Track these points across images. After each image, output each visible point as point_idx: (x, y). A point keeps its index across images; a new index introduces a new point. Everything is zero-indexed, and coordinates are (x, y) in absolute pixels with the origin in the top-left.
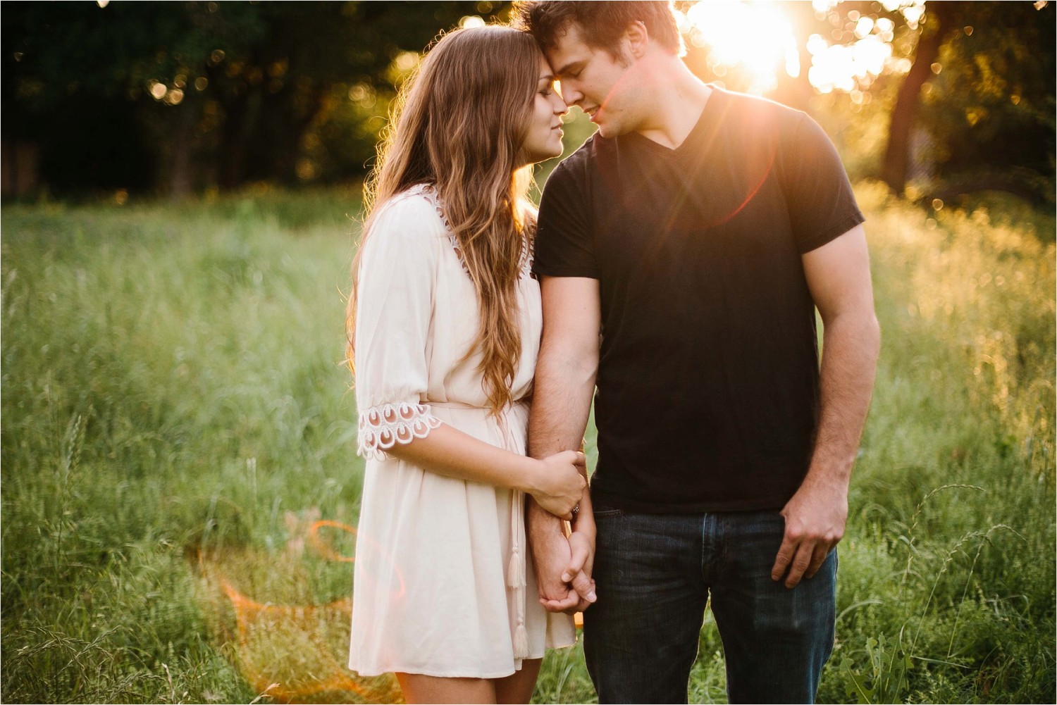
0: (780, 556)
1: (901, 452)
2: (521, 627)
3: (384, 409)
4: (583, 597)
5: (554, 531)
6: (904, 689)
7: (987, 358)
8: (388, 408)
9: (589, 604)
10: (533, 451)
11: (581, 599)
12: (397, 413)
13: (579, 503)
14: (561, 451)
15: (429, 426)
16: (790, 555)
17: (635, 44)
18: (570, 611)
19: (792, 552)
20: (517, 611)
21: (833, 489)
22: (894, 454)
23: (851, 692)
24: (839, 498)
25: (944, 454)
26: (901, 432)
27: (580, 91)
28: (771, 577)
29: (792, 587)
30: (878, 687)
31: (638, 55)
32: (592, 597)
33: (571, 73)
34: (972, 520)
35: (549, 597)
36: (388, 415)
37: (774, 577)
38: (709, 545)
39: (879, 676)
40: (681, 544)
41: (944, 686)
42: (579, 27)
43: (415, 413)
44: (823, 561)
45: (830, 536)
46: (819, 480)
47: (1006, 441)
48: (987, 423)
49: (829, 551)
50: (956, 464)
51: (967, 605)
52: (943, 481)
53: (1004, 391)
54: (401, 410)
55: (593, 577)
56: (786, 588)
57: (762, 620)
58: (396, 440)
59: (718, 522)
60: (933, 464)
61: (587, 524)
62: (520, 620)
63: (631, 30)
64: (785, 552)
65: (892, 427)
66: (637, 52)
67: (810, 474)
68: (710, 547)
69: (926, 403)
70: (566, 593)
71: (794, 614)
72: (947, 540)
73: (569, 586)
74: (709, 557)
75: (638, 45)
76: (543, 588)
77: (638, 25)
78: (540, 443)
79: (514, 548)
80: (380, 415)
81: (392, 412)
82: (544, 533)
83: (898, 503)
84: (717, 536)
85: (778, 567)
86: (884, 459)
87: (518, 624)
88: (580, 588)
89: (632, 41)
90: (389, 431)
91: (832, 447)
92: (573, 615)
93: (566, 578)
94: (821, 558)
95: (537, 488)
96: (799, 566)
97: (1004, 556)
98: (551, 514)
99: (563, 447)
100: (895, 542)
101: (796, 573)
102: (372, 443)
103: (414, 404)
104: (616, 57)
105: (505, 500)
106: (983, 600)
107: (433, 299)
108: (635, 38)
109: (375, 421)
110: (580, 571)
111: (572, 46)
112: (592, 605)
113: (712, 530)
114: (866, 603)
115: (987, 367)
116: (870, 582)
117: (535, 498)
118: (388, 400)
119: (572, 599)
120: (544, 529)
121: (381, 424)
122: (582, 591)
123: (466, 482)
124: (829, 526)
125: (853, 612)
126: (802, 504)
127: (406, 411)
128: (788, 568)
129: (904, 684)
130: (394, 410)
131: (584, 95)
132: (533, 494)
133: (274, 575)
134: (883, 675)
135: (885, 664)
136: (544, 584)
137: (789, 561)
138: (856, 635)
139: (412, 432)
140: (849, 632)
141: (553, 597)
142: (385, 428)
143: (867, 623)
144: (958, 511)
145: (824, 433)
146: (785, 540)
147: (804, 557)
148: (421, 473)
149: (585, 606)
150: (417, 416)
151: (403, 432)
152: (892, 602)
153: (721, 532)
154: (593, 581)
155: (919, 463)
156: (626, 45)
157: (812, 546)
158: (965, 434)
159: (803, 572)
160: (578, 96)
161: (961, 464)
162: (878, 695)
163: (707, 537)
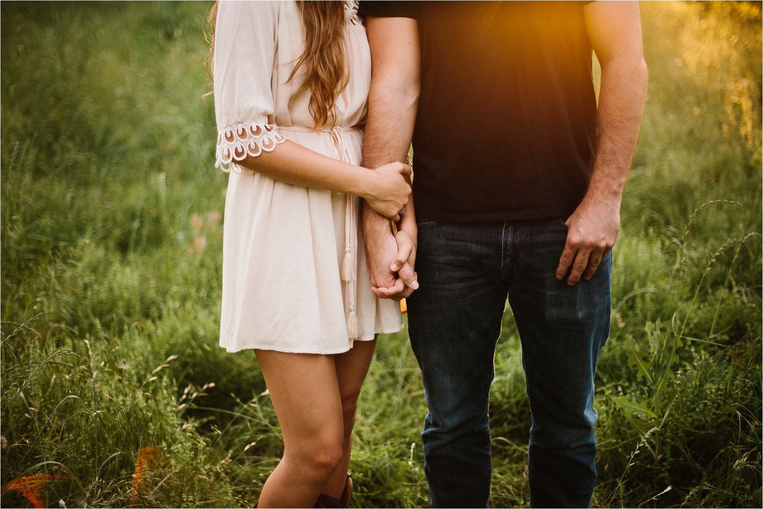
0: (562, 259)
1: (672, 170)
2: (353, 314)
3: (237, 128)
4: (408, 285)
5: (384, 230)
6: (674, 363)
7: (735, 99)
8: (240, 127)
9: (412, 291)
10: (367, 163)
11: (406, 287)
12: (248, 131)
13: (405, 206)
14: (391, 162)
15: (275, 141)
16: (571, 259)
18: (396, 297)
19: (572, 256)
20: (349, 300)
21: (607, 205)
22: (666, 172)
23: (632, 365)
24: (613, 212)
25: (704, 173)
26: (671, 155)
28: (555, 276)
29: (574, 284)
30: (654, 361)
32: (415, 285)
34: (726, 225)
35: (379, 285)
36: (240, 133)
37: (559, 277)
38: (508, 251)
39: (656, 352)
40: (484, 250)
41: (706, 360)
43: (262, 131)
44: (598, 264)
45: (603, 244)
46: (595, 197)
47: (752, 163)
48: (738, 150)
49: (604, 256)
50: (713, 181)
51: (722, 292)
52: (704, 194)
53: (749, 125)
54: (251, 127)
55: (415, 270)
56: (569, 286)
57: (552, 312)
58: (248, 154)
59: (514, 232)
60: (695, 181)
61: (409, 226)
62: (352, 308)
64: (566, 256)
65: (664, 151)
67: (589, 193)
68: (508, 253)
69: (691, 133)
70: (393, 281)
71: (578, 307)
72: (706, 241)
73: (396, 275)
74: (508, 261)
76: (374, 277)
78: (373, 156)
79: (347, 249)
80: (233, 133)
81: (243, 130)
82: (376, 231)
83: (669, 210)
84: (513, 244)
85: (561, 268)
86: (658, 175)
87: (350, 311)
88: (405, 277)
90: (242, 146)
91: (606, 170)
92: (399, 301)
93: (394, 268)
94: (596, 262)
95: (369, 192)
96: (578, 268)
97: (751, 254)
98: (382, 215)
99: (392, 160)
100: (667, 243)
101: (576, 274)
102: (229, 156)
103: (263, 123)
105: (340, 204)
106: (735, 290)
107: (276, 37)
109: (230, 138)
110: (405, 262)
112: (415, 292)
113: (509, 239)
114: (643, 290)
115: (737, 106)
116: (648, 273)
117: (367, 200)
118: (240, 120)
119: (399, 286)
120: (377, 228)
121: (235, 141)
122: (407, 280)
123: (307, 189)
124: (603, 236)
125: (633, 299)
126: (580, 217)
127: (255, 129)
128: (570, 269)
129: (675, 359)
130: (245, 128)
132: (366, 197)
134: (659, 352)
135: (660, 343)
136: (376, 274)
137: (570, 264)
138: (636, 315)
139: (261, 147)
140: (630, 313)
141: (383, 285)
142: (238, 143)
143: (644, 307)
144: (716, 218)
145: (599, 158)
146: (567, 246)
147: (582, 261)
148: (272, 183)
149: (409, 293)
150: (265, 133)
151: (253, 147)
152: (664, 290)
153: (517, 241)
154: (416, 273)
155: (686, 179)
157: (589, 252)
158: (720, 157)
159: (582, 272)
161: (717, 181)
162: (654, 366)
163: (506, 245)
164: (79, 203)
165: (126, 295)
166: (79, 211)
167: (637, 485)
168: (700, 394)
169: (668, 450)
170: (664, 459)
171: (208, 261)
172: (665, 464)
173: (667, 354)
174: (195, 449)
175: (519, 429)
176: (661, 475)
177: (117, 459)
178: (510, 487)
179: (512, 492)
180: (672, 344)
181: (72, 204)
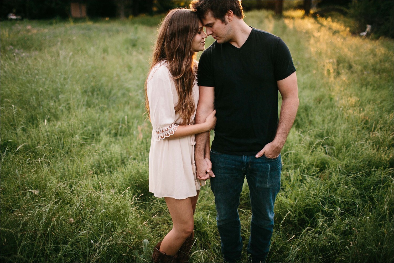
4: (211, 176)
12: (164, 130)
15: (174, 131)
17: (229, 17)
27: (212, 31)
30: (292, 184)
31: (230, 20)
33: (210, 26)
35: (200, 176)
38: (245, 164)
40: (237, 163)
42: (212, 12)
43: (169, 129)
47: (332, 96)
53: (332, 78)
57: (258, 185)
58: (165, 137)
59: (247, 158)
62: (196, 181)
63: (228, 13)
66: (230, 19)
70: (206, 175)
71: (267, 184)
74: (245, 167)
75: (230, 17)
77: (230, 11)
79: (194, 163)
81: (162, 130)
88: (211, 174)
89: (228, 16)
90: (163, 135)
102: (159, 138)
104: (224, 21)
108: (229, 15)
109: (158, 133)
111: (210, 18)
113: (245, 160)
118: (161, 127)
119: (208, 176)
121: (160, 133)
127: (166, 129)
129: (300, 183)
131: (213, 32)
133: (136, 142)
134: (294, 181)
135: (294, 178)
136: (199, 173)
139: (169, 134)
141: (202, 176)
151: (167, 134)
153: (248, 161)
156: (227, 17)
158: (321, 93)
160: (211, 33)
162: (292, 186)
163: (244, 162)
164: (101, 118)
165: (116, 156)
166: (101, 121)
167: (287, 225)
168: (308, 195)
169: (297, 213)
170: (296, 216)
171: (144, 141)
172: (296, 218)
173: (296, 181)
174: (136, 218)
175: (247, 202)
176: (295, 222)
177: (111, 224)
178: (243, 225)
179: (244, 227)
180: (298, 178)
181: (99, 119)
